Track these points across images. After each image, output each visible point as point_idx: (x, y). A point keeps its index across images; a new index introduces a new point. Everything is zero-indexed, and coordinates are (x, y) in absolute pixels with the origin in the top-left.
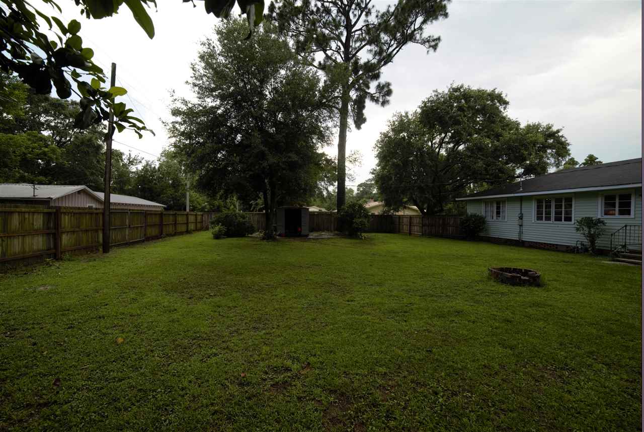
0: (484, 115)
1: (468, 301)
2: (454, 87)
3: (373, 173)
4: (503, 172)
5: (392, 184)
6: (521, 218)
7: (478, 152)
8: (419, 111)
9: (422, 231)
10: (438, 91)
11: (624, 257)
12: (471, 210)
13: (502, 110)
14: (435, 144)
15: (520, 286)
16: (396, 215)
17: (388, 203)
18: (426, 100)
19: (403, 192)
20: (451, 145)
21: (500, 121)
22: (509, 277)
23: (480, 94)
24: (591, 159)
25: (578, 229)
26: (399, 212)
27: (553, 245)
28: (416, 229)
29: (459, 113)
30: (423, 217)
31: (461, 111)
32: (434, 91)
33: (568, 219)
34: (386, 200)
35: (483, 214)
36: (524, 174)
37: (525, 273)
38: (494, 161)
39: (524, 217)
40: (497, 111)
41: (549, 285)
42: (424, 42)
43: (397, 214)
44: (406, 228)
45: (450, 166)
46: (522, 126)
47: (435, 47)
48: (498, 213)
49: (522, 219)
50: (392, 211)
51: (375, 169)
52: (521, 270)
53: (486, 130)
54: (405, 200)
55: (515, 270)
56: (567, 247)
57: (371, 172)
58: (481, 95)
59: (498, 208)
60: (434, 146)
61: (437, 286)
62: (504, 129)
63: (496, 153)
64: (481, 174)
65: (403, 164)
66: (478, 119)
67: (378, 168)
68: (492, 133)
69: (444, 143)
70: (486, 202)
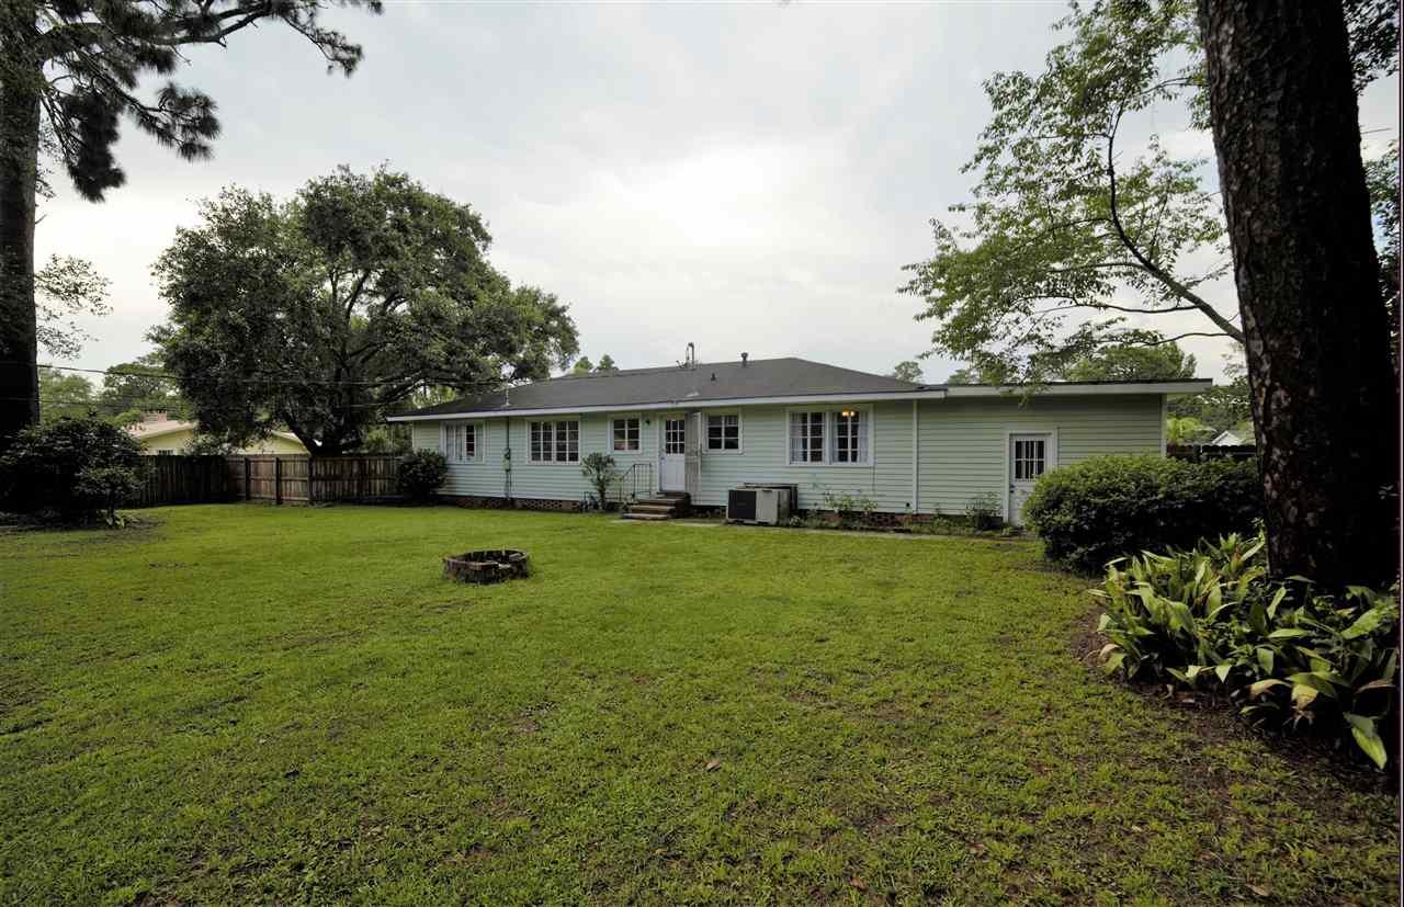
0: (449, 251)
1: (398, 633)
2: (387, 173)
3: (157, 340)
4: (476, 369)
5: (218, 376)
6: (508, 456)
7: (432, 324)
8: (303, 203)
9: (311, 494)
10: (351, 170)
11: (635, 511)
12: (421, 442)
13: (480, 249)
14: (343, 290)
15: (498, 582)
16: (237, 456)
17: (208, 423)
18: (320, 183)
19: (257, 397)
20: (381, 300)
21: (477, 271)
22: (478, 569)
23: (441, 206)
24: (607, 363)
25: (585, 474)
26: (248, 448)
27: (556, 502)
28: (295, 488)
29: (395, 232)
30: (311, 460)
31: (399, 231)
32: (340, 167)
33: (574, 457)
34: (200, 416)
35: (443, 450)
36: (515, 376)
37: (505, 557)
38: (462, 344)
39: (512, 456)
40: (470, 248)
41: (541, 572)
42: (321, 39)
43: (241, 451)
44: (266, 488)
45: (375, 345)
46: (513, 288)
47: (349, 65)
48: (470, 448)
49: (509, 458)
50: (225, 445)
51: (166, 327)
52: (499, 553)
53: (449, 282)
54: (265, 417)
55: (491, 555)
56: (574, 503)
57: (150, 337)
58: (442, 209)
59: (470, 438)
60: (339, 293)
61: (333, 616)
62: (482, 288)
63: (465, 331)
64: (438, 368)
65: (254, 329)
66: (436, 257)
67: (177, 327)
68: (460, 290)
69: (365, 292)
70: (449, 426)
